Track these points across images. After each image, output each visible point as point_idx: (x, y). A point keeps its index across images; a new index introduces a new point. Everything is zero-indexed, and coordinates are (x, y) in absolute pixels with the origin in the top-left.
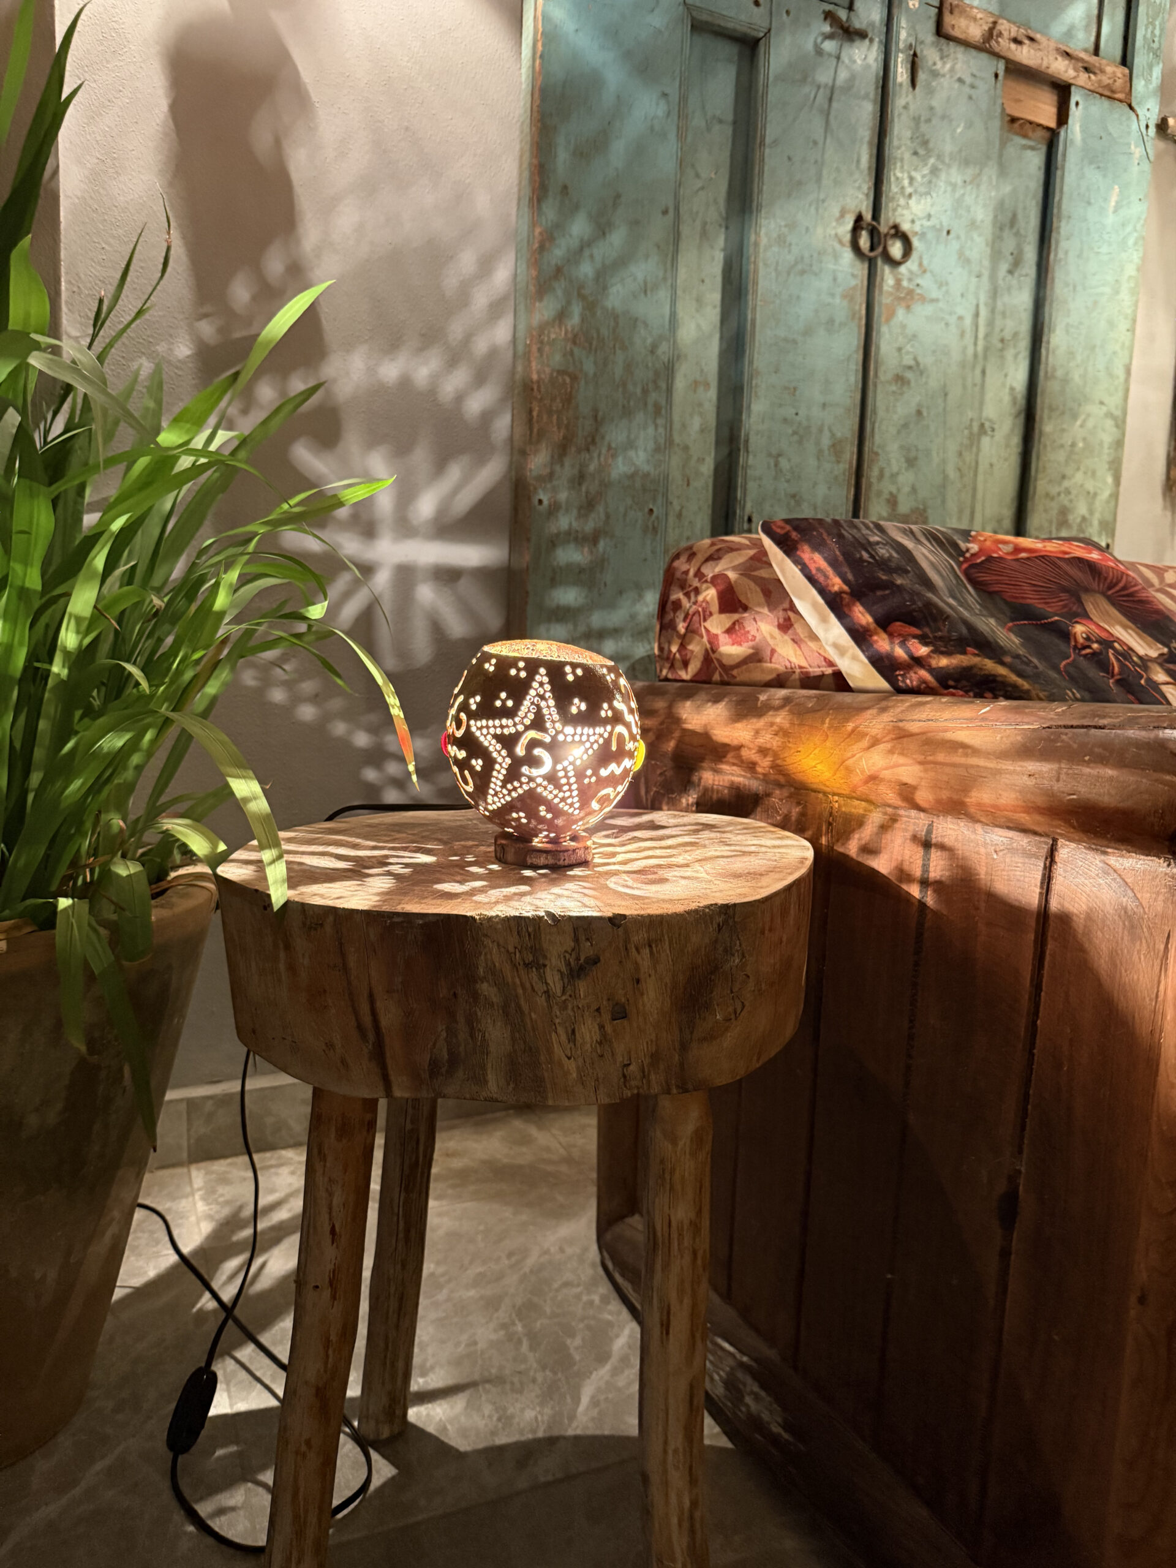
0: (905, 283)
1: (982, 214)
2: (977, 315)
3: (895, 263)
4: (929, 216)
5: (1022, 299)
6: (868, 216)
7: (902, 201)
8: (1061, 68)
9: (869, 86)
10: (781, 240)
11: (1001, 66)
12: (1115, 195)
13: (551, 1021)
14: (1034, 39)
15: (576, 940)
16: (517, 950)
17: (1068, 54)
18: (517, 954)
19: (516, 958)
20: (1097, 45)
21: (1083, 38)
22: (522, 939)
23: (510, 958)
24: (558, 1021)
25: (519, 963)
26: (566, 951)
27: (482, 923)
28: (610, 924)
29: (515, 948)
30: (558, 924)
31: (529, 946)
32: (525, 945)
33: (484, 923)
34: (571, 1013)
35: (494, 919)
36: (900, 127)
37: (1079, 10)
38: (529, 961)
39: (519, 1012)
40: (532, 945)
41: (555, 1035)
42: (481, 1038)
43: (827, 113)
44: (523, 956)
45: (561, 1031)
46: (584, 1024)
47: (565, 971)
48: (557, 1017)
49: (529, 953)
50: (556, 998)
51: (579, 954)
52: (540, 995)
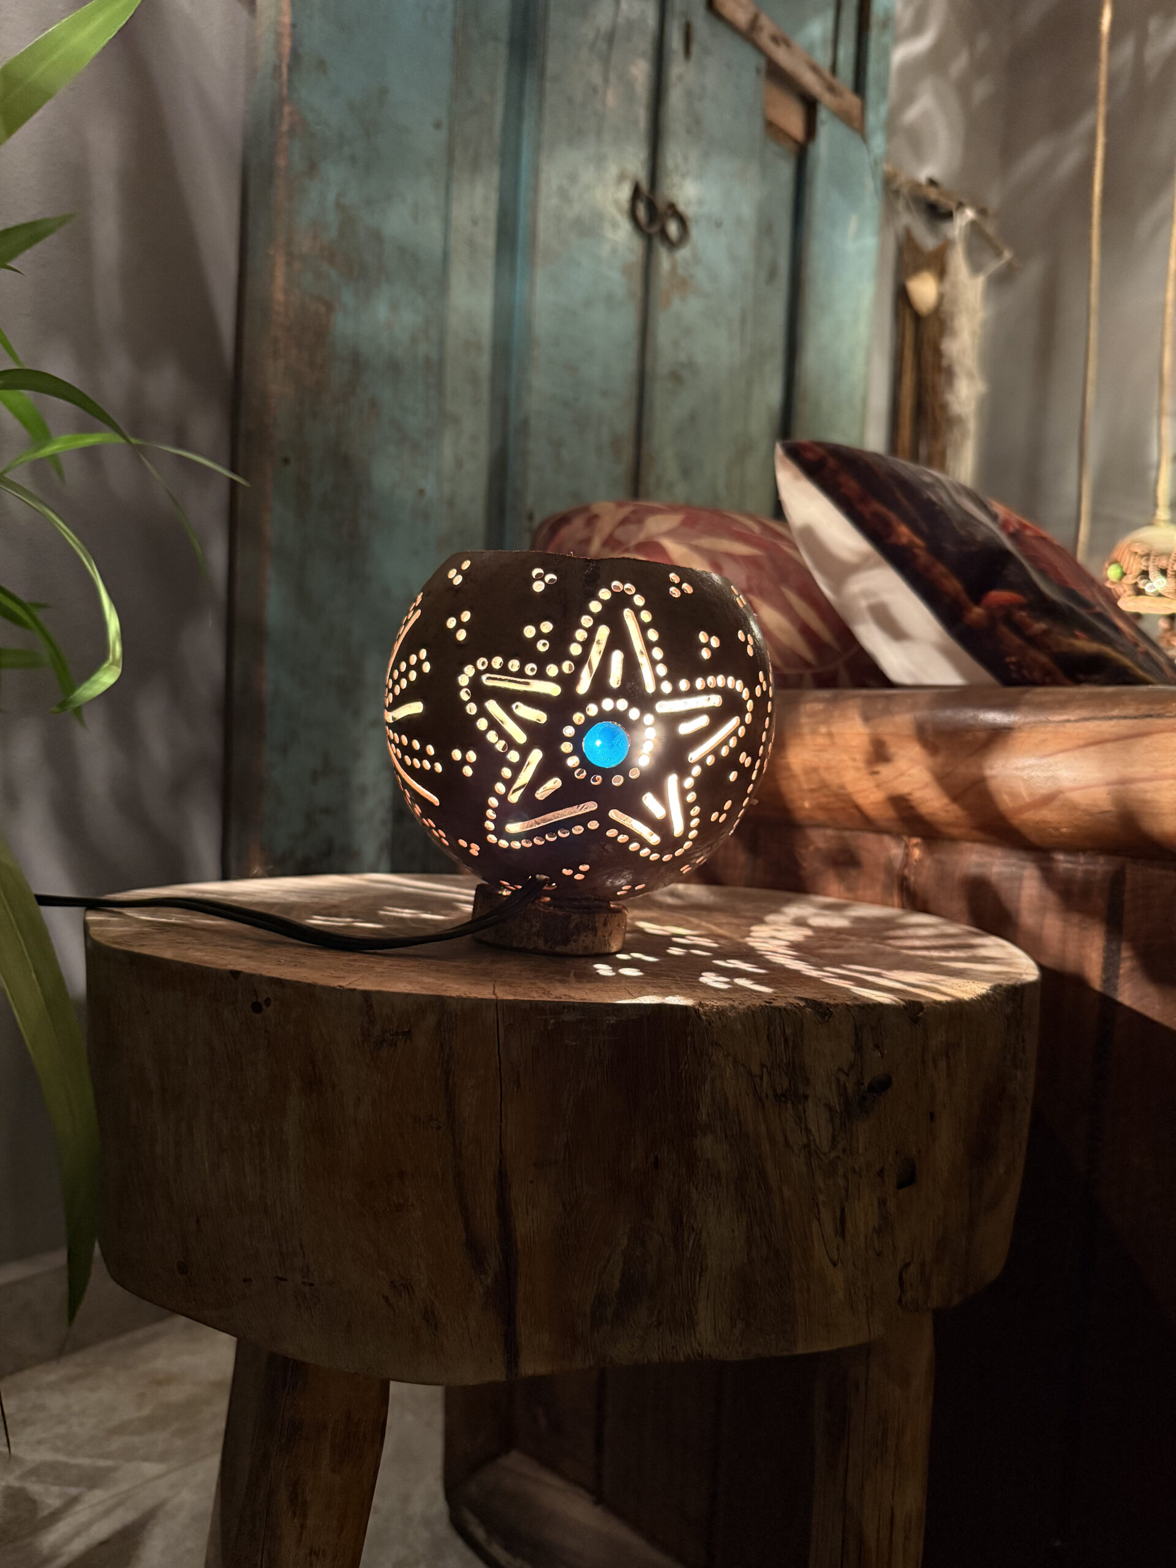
0: (680, 271)
1: (747, 211)
2: (743, 321)
3: (673, 245)
4: (700, 202)
5: (777, 311)
6: (645, 186)
7: (676, 179)
8: (811, 81)
9: (645, 43)
10: (563, 195)
11: (762, 63)
12: (853, 224)
13: (813, 1199)
14: (788, 44)
15: (858, 1048)
16: (765, 1069)
17: (815, 69)
18: (764, 1077)
19: (762, 1085)
20: (834, 69)
21: (823, 59)
22: (774, 1048)
23: (753, 1085)
24: (821, 1198)
25: (767, 1095)
26: (840, 1070)
27: (711, 1021)
28: (907, 1018)
29: (763, 1066)
30: (831, 1020)
31: (785, 1061)
32: (778, 1060)
33: (713, 1021)
34: (841, 1182)
35: (728, 1012)
36: (675, 98)
37: (818, 29)
38: (782, 1090)
39: (763, 1187)
40: (789, 1059)
41: (818, 1224)
42: (694, 1242)
43: (606, 60)
44: (774, 1080)
45: (826, 1215)
46: (859, 1199)
47: (838, 1108)
48: (822, 1192)
49: (783, 1074)
50: (821, 1155)
51: (862, 1073)
52: (796, 1152)
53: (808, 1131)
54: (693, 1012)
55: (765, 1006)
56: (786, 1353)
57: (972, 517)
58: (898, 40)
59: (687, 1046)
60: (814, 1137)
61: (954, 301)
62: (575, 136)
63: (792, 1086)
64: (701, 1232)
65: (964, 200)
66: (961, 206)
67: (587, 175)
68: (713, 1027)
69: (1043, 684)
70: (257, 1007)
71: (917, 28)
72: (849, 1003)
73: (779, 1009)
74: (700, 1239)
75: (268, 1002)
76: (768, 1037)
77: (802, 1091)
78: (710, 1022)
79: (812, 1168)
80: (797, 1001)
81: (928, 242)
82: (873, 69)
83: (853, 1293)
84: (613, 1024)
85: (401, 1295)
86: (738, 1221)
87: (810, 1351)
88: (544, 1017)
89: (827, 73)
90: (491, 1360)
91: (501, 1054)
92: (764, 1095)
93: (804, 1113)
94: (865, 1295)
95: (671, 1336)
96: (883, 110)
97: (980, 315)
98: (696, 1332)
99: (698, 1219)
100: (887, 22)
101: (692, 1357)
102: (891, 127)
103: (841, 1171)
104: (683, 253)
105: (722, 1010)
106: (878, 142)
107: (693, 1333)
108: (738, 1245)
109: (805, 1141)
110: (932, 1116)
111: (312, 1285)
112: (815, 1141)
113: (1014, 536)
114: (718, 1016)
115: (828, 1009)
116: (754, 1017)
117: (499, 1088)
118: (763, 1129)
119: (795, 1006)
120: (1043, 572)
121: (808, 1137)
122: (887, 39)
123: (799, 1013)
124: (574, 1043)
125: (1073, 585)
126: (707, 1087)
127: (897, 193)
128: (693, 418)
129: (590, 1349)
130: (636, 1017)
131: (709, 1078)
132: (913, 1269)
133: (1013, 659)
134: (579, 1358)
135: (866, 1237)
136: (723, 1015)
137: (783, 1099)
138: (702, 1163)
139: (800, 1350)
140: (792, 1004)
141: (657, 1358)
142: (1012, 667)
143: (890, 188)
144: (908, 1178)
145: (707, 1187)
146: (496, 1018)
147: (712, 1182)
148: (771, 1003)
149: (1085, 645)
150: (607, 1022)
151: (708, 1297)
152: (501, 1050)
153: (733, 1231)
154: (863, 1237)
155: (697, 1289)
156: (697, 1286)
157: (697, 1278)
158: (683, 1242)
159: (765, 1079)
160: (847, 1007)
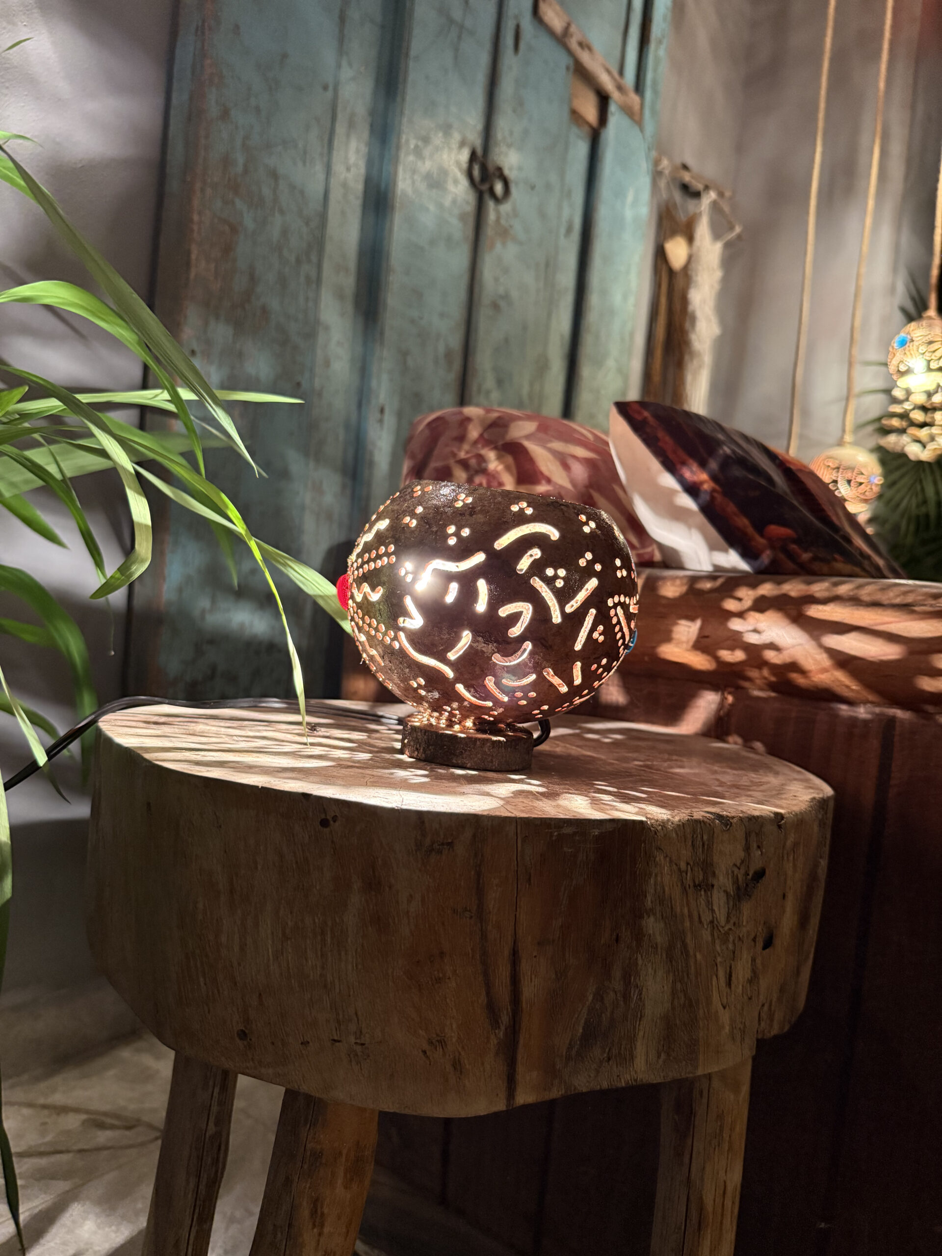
4: (520, 169)
6: (479, 151)
11: (571, 62)
13: (714, 960)
15: (747, 849)
16: (689, 866)
18: (688, 872)
19: (686, 878)
22: (695, 851)
23: (681, 879)
24: (719, 959)
26: (735, 865)
27: (655, 832)
28: (776, 825)
29: (688, 864)
30: (730, 828)
31: (701, 860)
32: (697, 860)
33: (658, 831)
34: (731, 946)
35: (667, 825)
36: (506, 84)
38: (699, 881)
40: (704, 859)
41: (716, 978)
42: (637, 996)
44: (694, 874)
45: (721, 972)
46: (741, 960)
47: (732, 893)
48: (719, 955)
49: (700, 869)
50: (720, 928)
51: (748, 867)
52: (706, 927)
53: (713, 911)
54: (646, 825)
55: (691, 819)
56: (691, 1075)
59: (641, 851)
60: (716, 915)
63: (705, 878)
64: (642, 989)
65: (710, 186)
66: (706, 188)
67: (437, 139)
68: (658, 836)
70: (324, 823)
73: (697, 821)
74: (641, 994)
75: (335, 819)
76: (692, 842)
77: (710, 881)
79: (714, 938)
80: (708, 815)
83: (734, 1027)
84: (596, 835)
85: (436, 1049)
86: (667, 978)
87: (707, 1072)
88: (550, 831)
90: (497, 1095)
91: (518, 859)
92: (688, 886)
93: (711, 897)
94: (740, 1028)
95: (617, 1067)
97: (718, 275)
98: (634, 1063)
99: (641, 979)
101: (630, 1083)
103: (731, 939)
104: (505, 208)
105: (663, 823)
107: (632, 1064)
109: (711, 917)
110: (784, 896)
111: (363, 1044)
112: (717, 918)
114: (660, 827)
115: (730, 820)
116: (683, 829)
117: (516, 886)
118: (686, 911)
119: (707, 819)
121: (713, 916)
123: (712, 824)
124: (570, 850)
126: (652, 881)
129: (562, 1081)
130: (611, 830)
131: (654, 874)
132: (766, 1008)
134: (555, 1088)
135: (743, 986)
136: (664, 827)
137: (699, 888)
138: (646, 937)
139: (700, 1072)
140: (706, 817)
141: (607, 1085)
144: (768, 943)
145: (648, 955)
146: (514, 831)
147: (651, 951)
148: (692, 816)
150: (593, 833)
151: (644, 1036)
152: (519, 855)
153: (663, 987)
154: (741, 987)
155: (637, 1031)
156: (637, 1030)
157: (638, 1023)
158: (630, 997)
159: (689, 874)
160: (741, 819)
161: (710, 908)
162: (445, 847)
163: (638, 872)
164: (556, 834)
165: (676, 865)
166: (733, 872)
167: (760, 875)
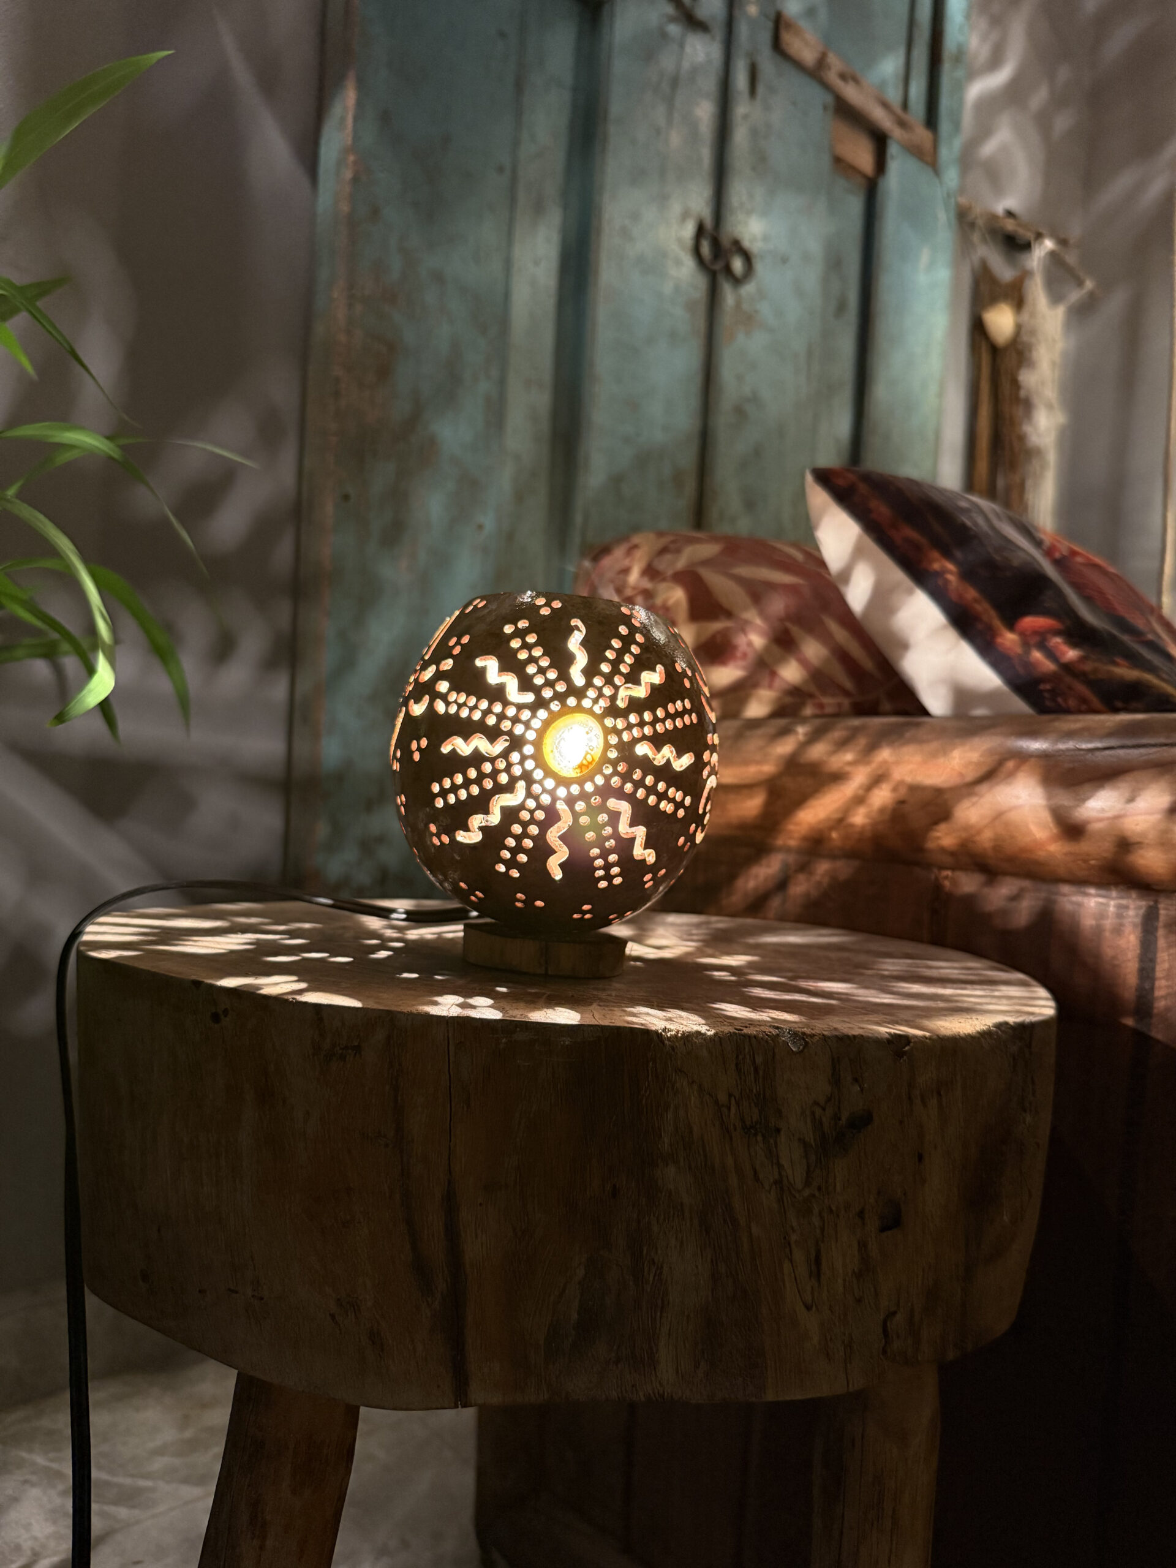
0: (745, 306)
1: (815, 247)
2: (810, 353)
3: (737, 282)
4: (766, 238)
5: (846, 345)
6: (709, 223)
7: (740, 216)
8: (879, 116)
9: (709, 83)
10: (625, 233)
11: (829, 99)
12: (925, 256)
13: (785, 1238)
14: (856, 80)
15: (836, 1081)
16: (733, 1098)
17: (885, 105)
18: (732, 1106)
19: (729, 1116)
20: (905, 105)
21: (894, 96)
22: (743, 1078)
23: (719, 1114)
24: (794, 1238)
25: (734, 1125)
26: (816, 1103)
27: (675, 1046)
28: (891, 1052)
29: (730, 1095)
30: (806, 1050)
31: (754, 1091)
32: (748, 1091)
33: (676, 1046)
34: (816, 1221)
35: (694, 1038)
36: (740, 136)
37: (889, 67)
38: (752, 1122)
39: (729, 1222)
40: (760, 1089)
41: (790, 1265)
42: (654, 1278)
43: (670, 102)
44: (743, 1113)
45: (798, 1255)
46: (837, 1241)
47: (812, 1141)
48: (794, 1231)
49: (753, 1105)
50: (793, 1192)
51: (839, 1108)
52: (767, 1188)
53: (780, 1166)
54: (655, 1038)
55: (734, 1033)
56: (754, 1399)
57: (1009, 541)
58: (972, 75)
59: (648, 1070)
60: (786, 1172)
61: (1033, 332)
62: (638, 176)
63: (763, 1118)
64: (662, 1267)
65: (1044, 232)
66: (1039, 236)
67: (649, 214)
68: (677, 1053)
69: (1080, 712)
70: (216, 1018)
71: (995, 62)
72: (825, 1033)
73: (749, 1037)
74: (661, 1273)
75: (226, 1012)
76: (737, 1065)
77: (773, 1124)
78: (673, 1047)
79: (784, 1206)
80: (771, 1030)
81: (1005, 272)
82: (945, 102)
83: (829, 1339)
84: (568, 1045)
85: (348, 1316)
86: (702, 1255)
87: (781, 1399)
88: (495, 1036)
89: (898, 109)
90: (438, 1386)
91: (452, 1074)
92: (732, 1127)
93: (776, 1147)
94: (843, 1342)
95: (630, 1373)
96: (957, 144)
97: (1060, 346)
98: (657, 1370)
99: (659, 1252)
100: (959, 56)
101: (654, 1398)
102: (966, 161)
103: (816, 1211)
104: (748, 289)
105: (688, 1036)
106: (951, 176)
107: (653, 1372)
108: (702, 1282)
109: (777, 1177)
110: (920, 1158)
111: (262, 1299)
112: (787, 1177)
113: (1060, 563)
114: (682, 1042)
115: (804, 1039)
116: (721, 1045)
117: (449, 1105)
118: (730, 1161)
119: (767, 1035)
120: (1088, 599)
121: (780, 1174)
122: (960, 73)
123: (771, 1042)
124: (527, 1064)
125: (1122, 611)
126: (670, 1115)
127: (972, 225)
128: (757, 452)
129: (543, 1381)
130: (592, 1039)
131: (672, 1105)
132: (899, 1316)
133: (1048, 687)
134: (532, 1390)
135: (844, 1280)
136: (688, 1041)
137: (753, 1131)
138: (663, 1194)
139: (770, 1396)
140: (765, 1032)
141: (616, 1395)
142: (1046, 695)
143: (964, 220)
144: (893, 1221)
145: (668, 1221)
146: (446, 1035)
147: (674, 1214)
148: (742, 1030)
149: (1125, 672)
150: (562, 1043)
151: (669, 1335)
152: (451, 1067)
153: (697, 1267)
154: (840, 1281)
155: (658, 1326)
156: (658, 1322)
157: (659, 1314)
158: (643, 1276)
159: (733, 1109)
160: (825, 1038)
161: (774, 1161)
162: (350, 1051)
163: (644, 1102)
164: (504, 1040)
165: (711, 1095)
166: (813, 1113)
167: (862, 1121)
